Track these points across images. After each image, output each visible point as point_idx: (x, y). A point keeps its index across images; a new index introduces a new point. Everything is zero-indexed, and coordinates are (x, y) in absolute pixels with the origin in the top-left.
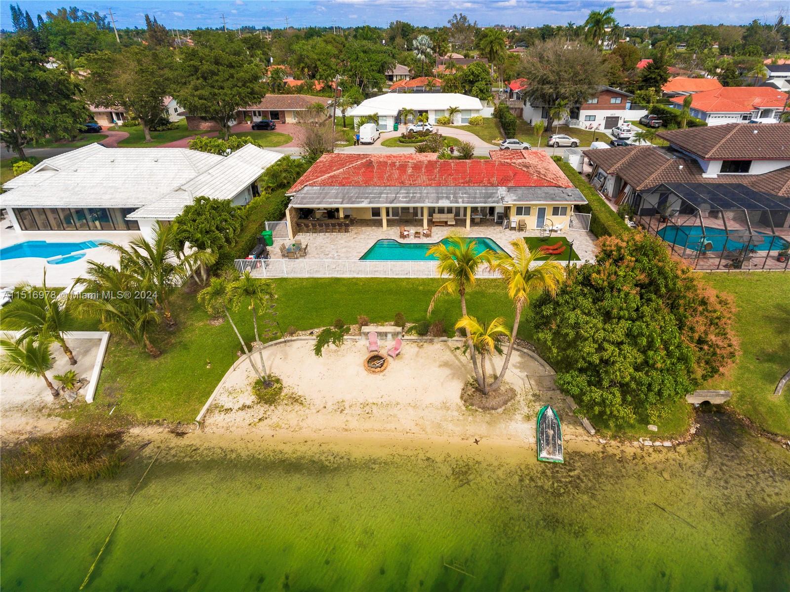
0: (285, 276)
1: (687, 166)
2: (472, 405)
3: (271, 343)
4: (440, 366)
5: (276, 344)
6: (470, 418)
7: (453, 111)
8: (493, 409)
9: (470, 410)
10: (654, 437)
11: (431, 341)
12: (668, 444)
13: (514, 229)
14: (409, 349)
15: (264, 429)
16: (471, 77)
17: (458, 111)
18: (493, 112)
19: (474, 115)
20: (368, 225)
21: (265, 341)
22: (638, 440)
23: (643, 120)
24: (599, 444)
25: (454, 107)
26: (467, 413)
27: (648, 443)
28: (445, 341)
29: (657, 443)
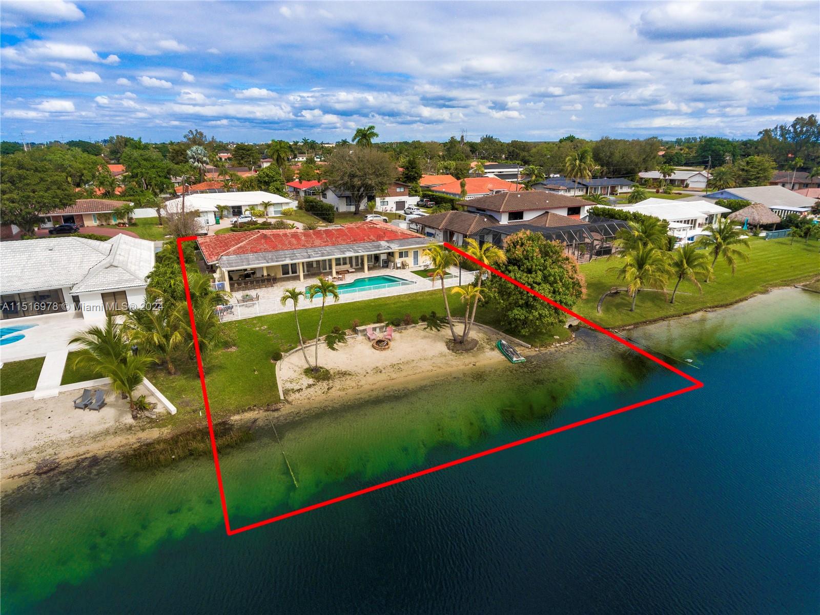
0: (259, 315)
1: (488, 219)
2: (458, 350)
3: (292, 351)
4: (422, 338)
5: (296, 351)
6: (461, 357)
7: (266, 205)
8: (471, 349)
9: (458, 353)
10: (559, 341)
11: (405, 329)
12: (566, 343)
13: (400, 268)
14: (396, 335)
15: (334, 393)
16: (267, 179)
17: (271, 205)
18: (297, 205)
19: (285, 208)
20: (284, 281)
21: (287, 351)
22: (552, 344)
23: (419, 203)
24: (536, 351)
25: (266, 201)
26: (458, 355)
27: (558, 345)
28: (414, 327)
29: (562, 344)
